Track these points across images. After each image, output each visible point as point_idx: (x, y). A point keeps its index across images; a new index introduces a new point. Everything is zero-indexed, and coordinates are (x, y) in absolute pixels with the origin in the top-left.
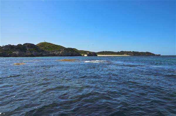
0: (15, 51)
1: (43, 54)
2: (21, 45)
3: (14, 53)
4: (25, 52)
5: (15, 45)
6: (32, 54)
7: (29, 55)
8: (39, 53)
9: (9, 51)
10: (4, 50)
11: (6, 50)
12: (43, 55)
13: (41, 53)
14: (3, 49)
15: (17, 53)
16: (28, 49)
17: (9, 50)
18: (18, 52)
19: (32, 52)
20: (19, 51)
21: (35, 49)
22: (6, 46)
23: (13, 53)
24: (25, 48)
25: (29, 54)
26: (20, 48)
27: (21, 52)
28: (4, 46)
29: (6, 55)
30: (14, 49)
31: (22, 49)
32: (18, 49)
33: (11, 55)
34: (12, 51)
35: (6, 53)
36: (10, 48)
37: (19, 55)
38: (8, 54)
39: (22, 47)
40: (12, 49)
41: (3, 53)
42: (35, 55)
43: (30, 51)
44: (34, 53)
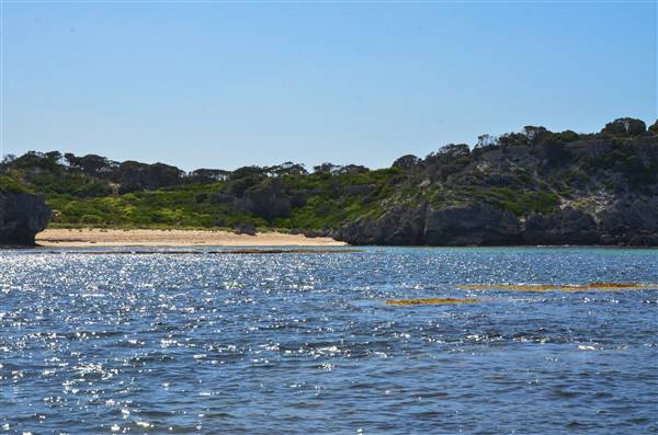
0: (581, 184)
3: (575, 205)
5: (578, 132)
9: (527, 193)
10: (491, 182)
11: (502, 182)
14: (482, 167)
15: (598, 204)
17: (531, 185)
20: (619, 191)
22: (503, 140)
23: (564, 204)
26: (628, 156)
27: (630, 198)
28: (491, 147)
29: (503, 231)
30: (576, 169)
31: (646, 163)
32: (606, 173)
33: (546, 228)
34: (554, 191)
35: (503, 207)
36: (540, 164)
37: (613, 233)
38: (520, 215)
39: (644, 150)
40: (559, 173)
41: (476, 210)
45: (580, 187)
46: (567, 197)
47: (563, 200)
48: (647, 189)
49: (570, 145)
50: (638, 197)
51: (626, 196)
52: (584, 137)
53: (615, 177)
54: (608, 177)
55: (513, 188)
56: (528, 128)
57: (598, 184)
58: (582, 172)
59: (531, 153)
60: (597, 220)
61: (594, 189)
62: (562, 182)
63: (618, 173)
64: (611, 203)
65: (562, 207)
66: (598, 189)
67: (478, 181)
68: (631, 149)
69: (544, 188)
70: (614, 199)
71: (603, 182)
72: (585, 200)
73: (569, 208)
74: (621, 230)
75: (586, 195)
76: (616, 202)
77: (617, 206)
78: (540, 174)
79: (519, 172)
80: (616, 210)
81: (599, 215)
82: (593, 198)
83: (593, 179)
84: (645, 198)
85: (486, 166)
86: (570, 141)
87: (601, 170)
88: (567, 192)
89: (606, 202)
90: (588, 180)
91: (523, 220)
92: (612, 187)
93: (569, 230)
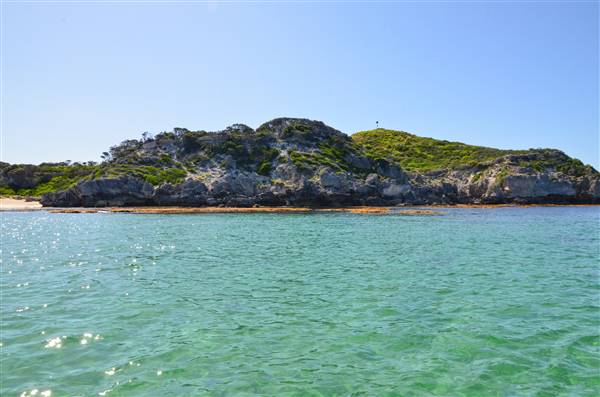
0: (204, 164)
1: (387, 186)
2: (247, 130)
3: (195, 177)
4: (267, 172)
5: (208, 130)
6: (309, 187)
7: (289, 193)
8: (359, 182)
9: (166, 169)
10: (143, 162)
11: (150, 162)
12: (388, 191)
13: (372, 177)
14: (140, 153)
15: (212, 177)
16: (284, 153)
18: (218, 169)
19: (310, 173)
20: (229, 168)
21: (329, 151)
22: (160, 137)
23: (189, 176)
24: (269, 148)
25: (290, 185)
26: (238, 145)
27: (236, 173)
28: (150, 140)
29: (141, 196)
30: (202, 154)
31: (250, 150)
32: (222, 156)
33: (173, 193)
34: (185, 168)
35: (145, 178)
36: (179, 151)
37: (215, 197)
38: (156, 184)
39: (249, 142)
40: (190, 157)
41: (125, 181)
42: (330, 192)
43: (298, 163)
44: (322, 176)
45: (203, 166)
46: (192, 172)
47: (189, 174)
48: (249, 167)
49: (201, 138)
50: (242, 172)
51: (234, 172)
52: (211, 134)
53: (226, 158)
54: (223, 159)
55: (157, 167)
56: (176, 129)
57: (215, 164)
58: (206, 156)
59: (175, 144)
60: (210, 188)
61: (212, 167)
62: (192, 162)
63: (230, 156)
64: (222, 176)
65: (187, 178)
66: (215, 166)
67: (134, 162)
68: (240, 141)
69: (179, 166)
70: (225, 173)
71: (219, 163)
72: (204, 174)
73: (192, 179)
74: (223, 195)
75: (205, 171)
76: (226, 176)
77: (226, 178)
78: (178, 158)
79: (163, 156)
80: (225, 181)
81: (212, 185)
82: (210, 173)
83: (213, 160)
84: (247, 173)
85: (143, 152)
87: (218, 155)
88: (193, 169)
89: (219, 176)
90: (209, 161)
91: (156, 188)
92: (224, 166)
93: (186, 195)
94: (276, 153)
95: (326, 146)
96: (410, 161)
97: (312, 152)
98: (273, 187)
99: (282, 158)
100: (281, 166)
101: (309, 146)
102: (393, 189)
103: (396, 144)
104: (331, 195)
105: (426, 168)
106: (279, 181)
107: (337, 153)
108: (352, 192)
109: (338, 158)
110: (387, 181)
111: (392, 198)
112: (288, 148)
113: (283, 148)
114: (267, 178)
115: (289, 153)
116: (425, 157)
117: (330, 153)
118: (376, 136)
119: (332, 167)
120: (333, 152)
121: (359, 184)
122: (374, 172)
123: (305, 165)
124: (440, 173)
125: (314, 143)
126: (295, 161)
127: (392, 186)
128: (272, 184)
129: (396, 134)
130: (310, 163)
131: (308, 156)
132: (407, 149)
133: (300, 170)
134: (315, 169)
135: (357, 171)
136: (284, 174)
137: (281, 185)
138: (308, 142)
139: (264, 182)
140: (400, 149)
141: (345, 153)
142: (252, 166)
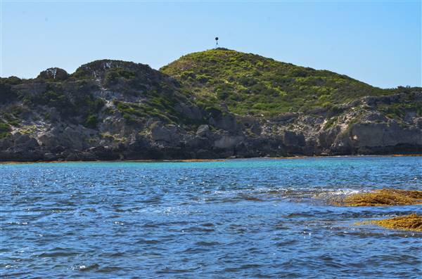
0: (26, 117)
1: (219, 138)
2: (61, 74)
3: (23, 131)
4: (94, 124)
6: (140, 140)
7: (122, 147)
8: (190, 135)
12: (220, 144)
13: (203, 128)
15: (39, 130)
16: (109, 104)
18: (42, 122)
19: (139, 126)
20: (54, 121)
21: (157, 101)
23: (15, 130)
24: (92, 98)
25: (120, 139)
26: (60, 95)
27: (62, 126)
30: (21, 105)
31: (72, 101)
32: (44, 108)
34: (6, 121)
39: (70, 92)
40: (7, 108)
42: (162, 146)
43: (126, 115)
44: (153, 130)
46: (16, 125)
47: (13, 128)
48: (74, 120)
49: (15, 86)
50: (68, 125)
51: (59, 125)
52: (26, 81)
53: (51, 110)
54: (45, 111)
57: (38, 116)
58: (26, 107)
60: (40, 142)
61: (35, 120)
62: (12, 115)
63: (54, 108)
64: (49, 130)
65: (13, 133)
66: (40, 120)
68: (61, 90)
70: (51, 127)
71: (42, 115)
72: (29, 127)
73: (18, 134)
75: (29, 124)
76: (52, 129)
77: (54, 132)
80: (53, 135)
81: (40, 139)
82: (35, 126)
83: (34, 112)
84: (73, 126)
86: (15, 84)
87: (39, 106)
88: (16, 122)
89: (45, 129)
90: (31, 113)
92: (48, 118)
93: (19, 150)
94: (102, 104)
95: (154, 95)
96: (256, 100)
97: (140, 102)
98: (102, 141)
99: (108, 109)
100: (108, 118)
101: (136, 95)
102: (225, 141)
103: (241, 74)
104: (163, 149)
105: (274, 111)
106: (107, 134)
107: (166, 102)
108: (182, 145)
109: (167, 107)
110: (218, 132)
111: (224, 150)
112: (114, 98)
113: (108, 97)
114: (95, 132)
115: (116, 103)
116: (277, 95)
117: (159, 103)
118: (214, 62)
119: (162, 119)
120: (161, 101)
121: (189, 137)
122: (205, 123)
123: (134, 118)
124: (289, 117)
125: (141, 92)
126: (122, 114)
127: (224, 138)
128: (101, 137)
129: (243, 58)
130: (138, 115)
131: (136, 107)
132: (255, 83)
133: (129, 123)
134: (144, 122)
135: (188, 122)
136: (112, 127)
137: (111, 139)
138: (134, 90)
139: (92, 135)
140: (245, 83)
141: (175, 102)
142: (77, 118)
